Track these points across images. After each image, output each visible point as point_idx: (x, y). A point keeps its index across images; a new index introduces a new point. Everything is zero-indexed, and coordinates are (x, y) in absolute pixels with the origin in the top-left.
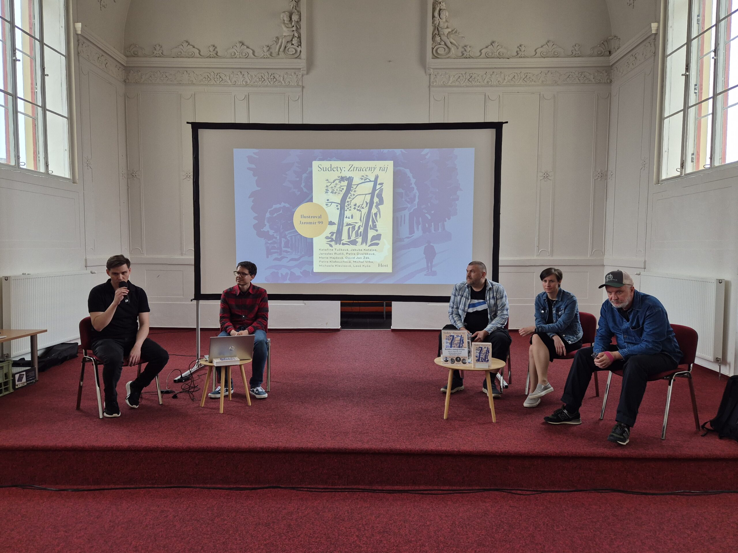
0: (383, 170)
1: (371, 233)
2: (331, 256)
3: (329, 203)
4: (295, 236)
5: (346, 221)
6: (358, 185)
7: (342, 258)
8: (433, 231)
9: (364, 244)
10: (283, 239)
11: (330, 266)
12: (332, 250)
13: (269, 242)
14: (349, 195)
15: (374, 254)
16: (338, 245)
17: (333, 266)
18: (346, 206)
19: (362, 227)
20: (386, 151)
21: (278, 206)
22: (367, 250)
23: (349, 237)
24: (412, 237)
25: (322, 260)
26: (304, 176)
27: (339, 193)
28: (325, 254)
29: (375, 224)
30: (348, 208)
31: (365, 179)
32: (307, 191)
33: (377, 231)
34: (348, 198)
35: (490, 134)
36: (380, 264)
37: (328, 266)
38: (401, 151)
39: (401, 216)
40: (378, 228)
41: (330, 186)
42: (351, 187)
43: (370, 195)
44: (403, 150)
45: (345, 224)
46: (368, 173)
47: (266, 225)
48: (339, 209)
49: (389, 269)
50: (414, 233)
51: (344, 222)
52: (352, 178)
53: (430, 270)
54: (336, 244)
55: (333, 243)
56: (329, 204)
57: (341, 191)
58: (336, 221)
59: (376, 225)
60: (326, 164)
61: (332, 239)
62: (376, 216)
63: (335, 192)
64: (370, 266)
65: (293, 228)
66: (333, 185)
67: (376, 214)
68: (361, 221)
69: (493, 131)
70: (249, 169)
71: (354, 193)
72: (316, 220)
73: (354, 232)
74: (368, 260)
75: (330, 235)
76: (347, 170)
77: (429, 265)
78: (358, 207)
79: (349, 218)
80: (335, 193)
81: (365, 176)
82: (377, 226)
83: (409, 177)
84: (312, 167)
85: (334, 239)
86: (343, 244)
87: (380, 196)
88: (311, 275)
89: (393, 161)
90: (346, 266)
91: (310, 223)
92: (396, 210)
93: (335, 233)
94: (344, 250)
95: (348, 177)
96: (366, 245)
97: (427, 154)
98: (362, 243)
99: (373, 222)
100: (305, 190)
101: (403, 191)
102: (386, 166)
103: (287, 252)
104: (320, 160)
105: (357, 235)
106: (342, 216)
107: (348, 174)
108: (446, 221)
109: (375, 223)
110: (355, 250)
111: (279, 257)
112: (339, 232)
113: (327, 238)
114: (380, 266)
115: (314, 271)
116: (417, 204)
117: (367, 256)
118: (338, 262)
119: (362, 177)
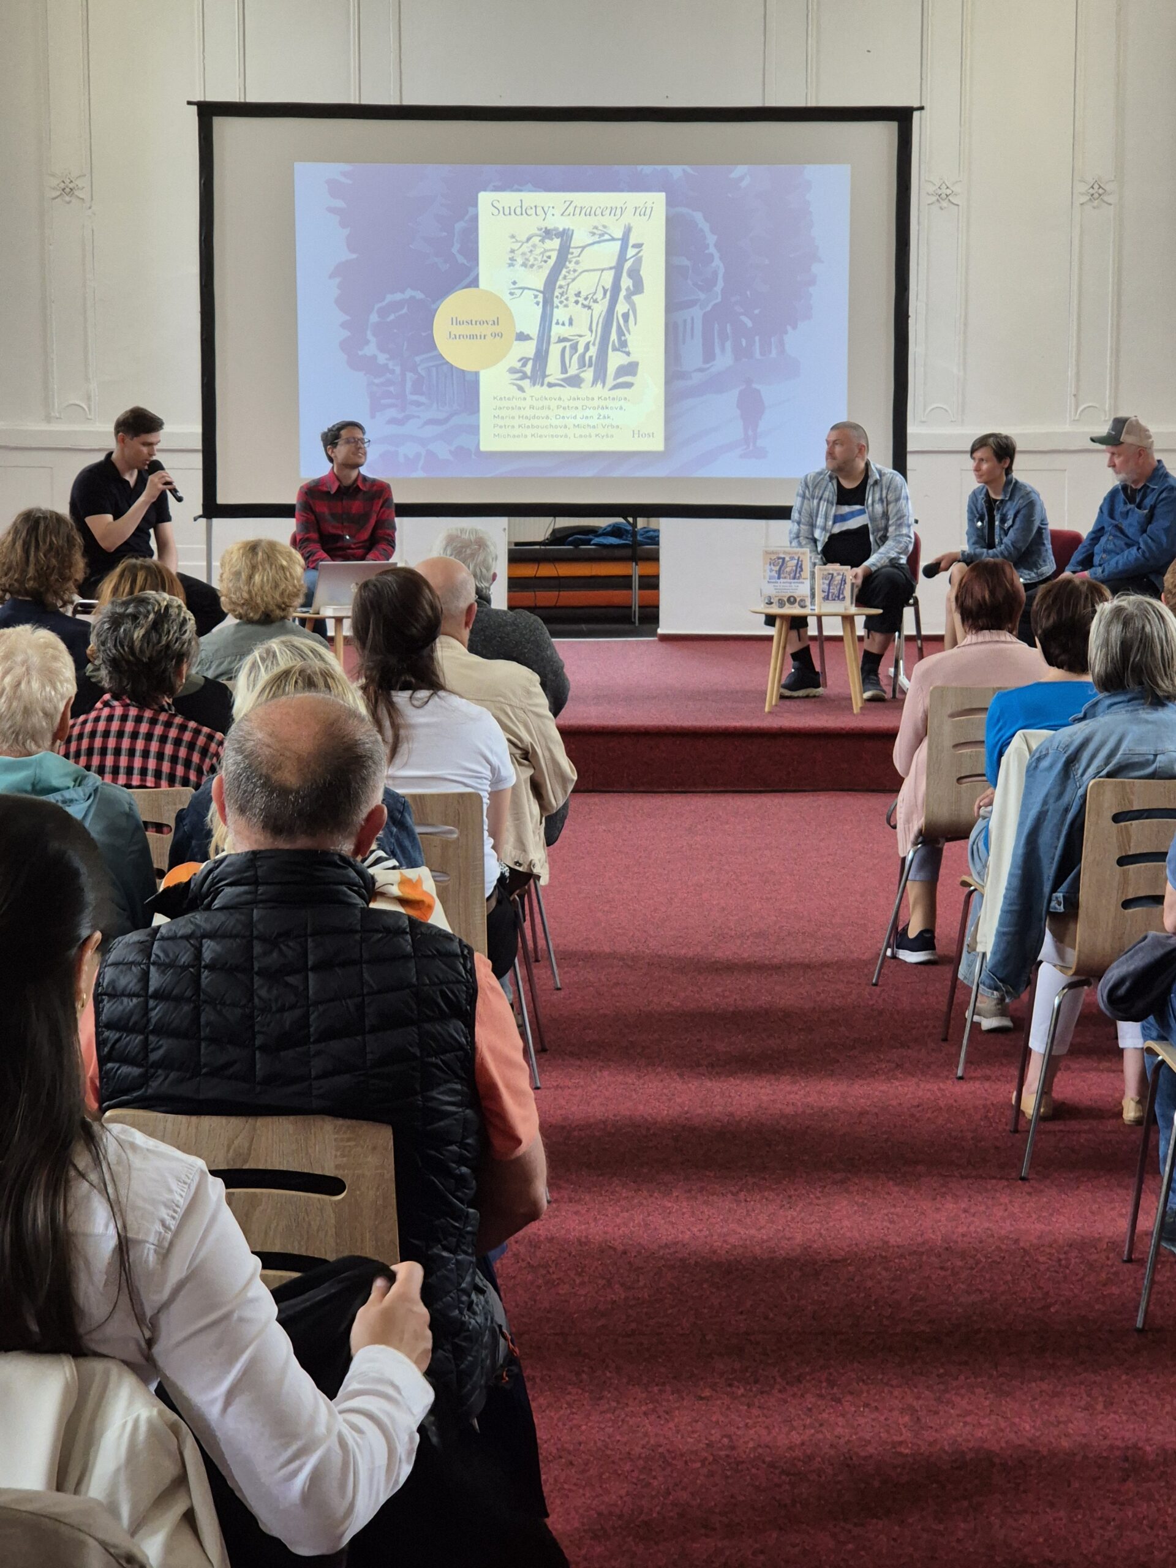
0: (642, 213)
1: (615, 360)
2: (522, 413)
3: (517, 288)
4: (437, 366)
5: (556, 331)
6: (583, 248)
7: (547, 417)
8: (758, 355)
9: (599, 385)
10: (410, 375)
11: (518, 436)
12: (525, 399)
13: (376, 381)
14: (564, 272)
15: (621, 408)
16: (538, 387)
17: (526, 436)
18: (557, 297)
19: (594, 344)
20: (647, 169)
21: (398, 296)
22: (605, 399)
23: (564, 370)
24: (708, 368)
25: (500, 422)
26: (459, 226)
27: (540, 267)
28: (508, 408)
29: (623, 338)
30: (561, 302)
31: (601, 235)
32: (465, 262)
33: (628, 354)
34: (561, 277)
35: (885, 133)
36: (636, 432)
37: (514, 436)
38: (684, 170)
39: (685, 321)
40: (631, 348)
41: (521, 251)
42: (568, 253)
43: (612, 272)
44: (685, 167)
45: (554, 339)
46: (607, 220)
47: (367, 342)
48: (541, 304)
49: (657, 444)
50: (714, 359)
51: (553, 333)
52: (570, 233)
53: (751, 444)
54: (534, 384)
55: (526, 383)
56: (516, 291)
57: (546, 262)
58: (533, 330)
59: (626, 341)
60: (509, 198)
61: (525, 373)
62: (626, 320)
63: (530, 263)
64: (612, 436)
65: (434, 347)
66: (526, 248)
67: (626, 316)
68: (591, 331)
69: (893, 126)
70: (331, 210)
71: (577, 267)
72: (488, 330)
73: (575, 357)
74: (607, 422)
75: (518, 365)
76: (557, 212)
77: (750, 433)
78: (586, 299)
79: (563, 324)
80: (532, 266)
81: (601, 228)
82: (629, 344)
83: (702, 230)
84: (476, 205)
85: (529, 374)
86: (550, 385)
87: (635, 275)
88: (473, 456)
89: (664, 194)
90: (557, 436)
91: (472, 337)
92: (673, 305)
93: (530, 359)
94: (551, 399)
95: (561, 229)
96: (604, 386)
97: (742, 178)
98: (594, 383)
99: (620, 333)
100: (461, 259)
101: (686, 262)
102: (649, 205)
103: (418, 404)
104: (497, 189)
105: (582, 364)
106: (546, 320)
107: (559, 223)
108: (786, 332)
109: (624, 335)
110: (578, 399)
111: (400, 416)
112: (541, 357)
113: (512, 371)
114: (636, 436)
115: (483, 448)
116: (719, 292)
117: (603, 412)
118: (538, 427)
119: (595, 231)
